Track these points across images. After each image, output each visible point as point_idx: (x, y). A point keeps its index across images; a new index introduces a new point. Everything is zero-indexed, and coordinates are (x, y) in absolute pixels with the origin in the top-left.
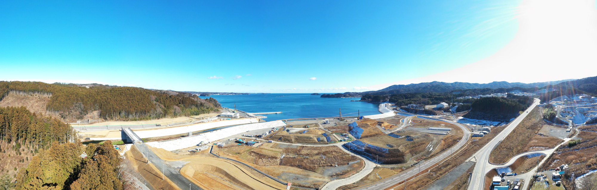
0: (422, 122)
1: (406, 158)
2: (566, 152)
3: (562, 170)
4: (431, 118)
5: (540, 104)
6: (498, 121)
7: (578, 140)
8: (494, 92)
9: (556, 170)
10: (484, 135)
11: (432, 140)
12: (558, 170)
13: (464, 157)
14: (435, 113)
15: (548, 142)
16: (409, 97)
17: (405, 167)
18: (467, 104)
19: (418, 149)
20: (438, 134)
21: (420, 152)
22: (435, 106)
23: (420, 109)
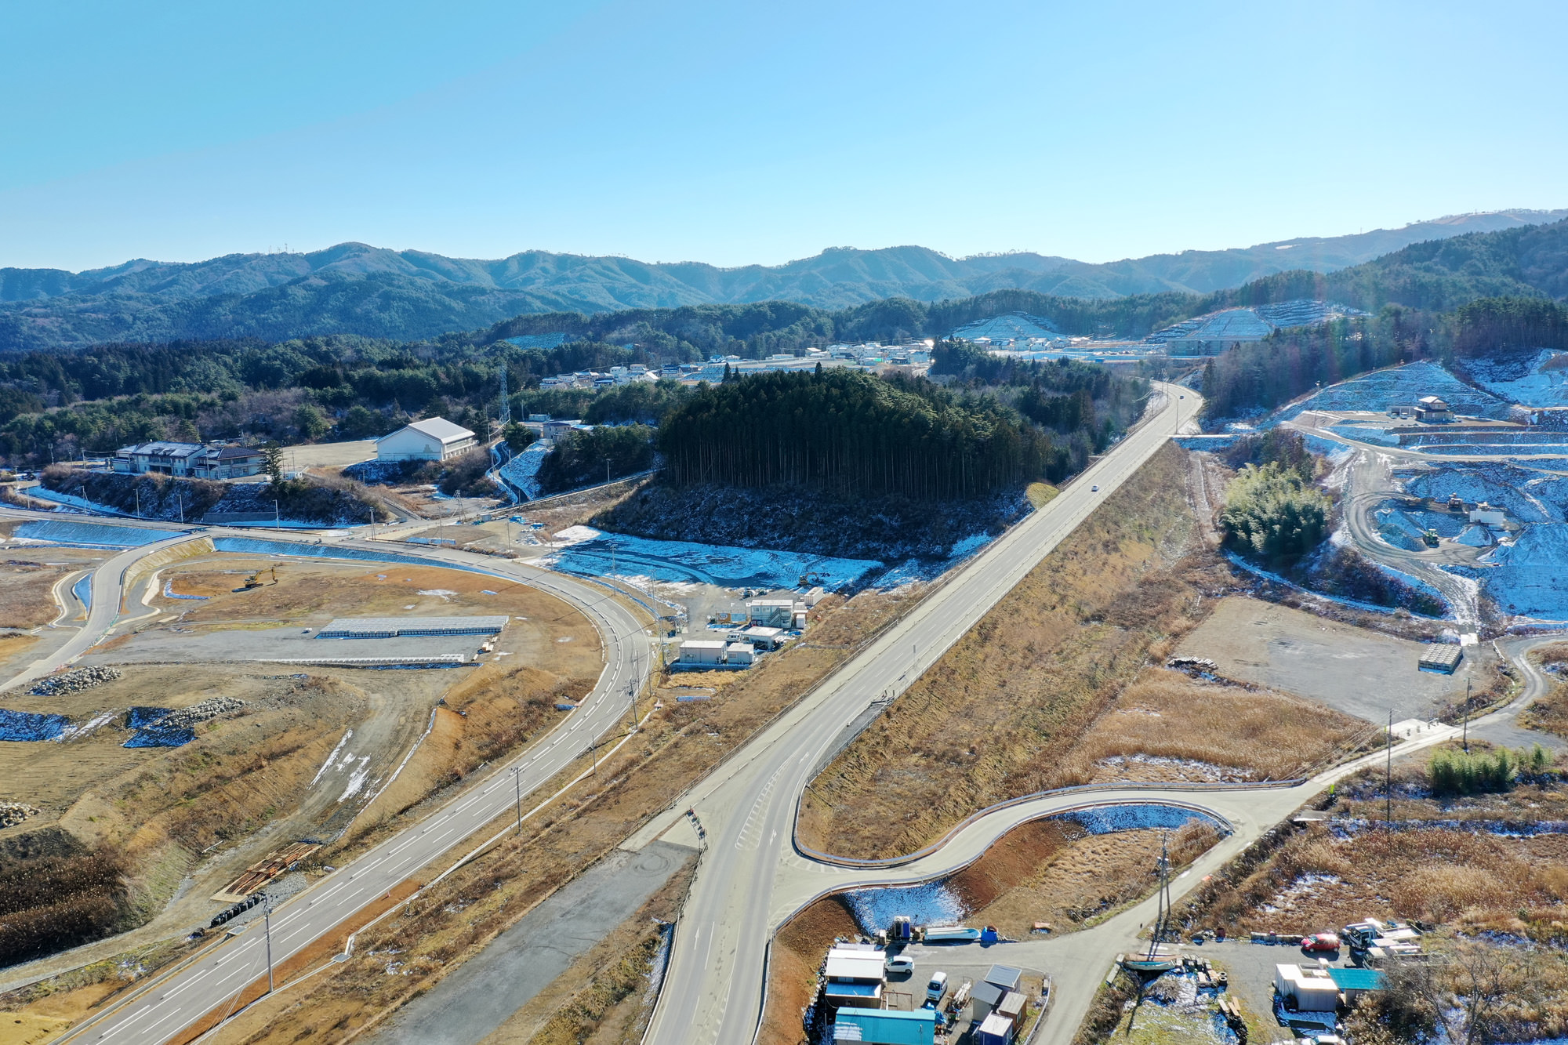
0: (264, 580)
1: (139, 885)
2: (1403, 827)
3: (1359, 956)
4: (333, 550)
5: (1196, 427)
6: (865, 555)
7: (1531, 750)
8: (830, 334)
9: (1305, 951)
10: (757, 660)
11: (358, 717)
12: (1329, 952)
13: (613, 819)
14: (365, 504)
15: (1253, 731)
16: (121, 376)
17: (133, 960)
18: (623, 428)
19: (240, 800)
20: (408, 666)
21: (263, 816)
22: (364, 451)
23: (237, 481)
